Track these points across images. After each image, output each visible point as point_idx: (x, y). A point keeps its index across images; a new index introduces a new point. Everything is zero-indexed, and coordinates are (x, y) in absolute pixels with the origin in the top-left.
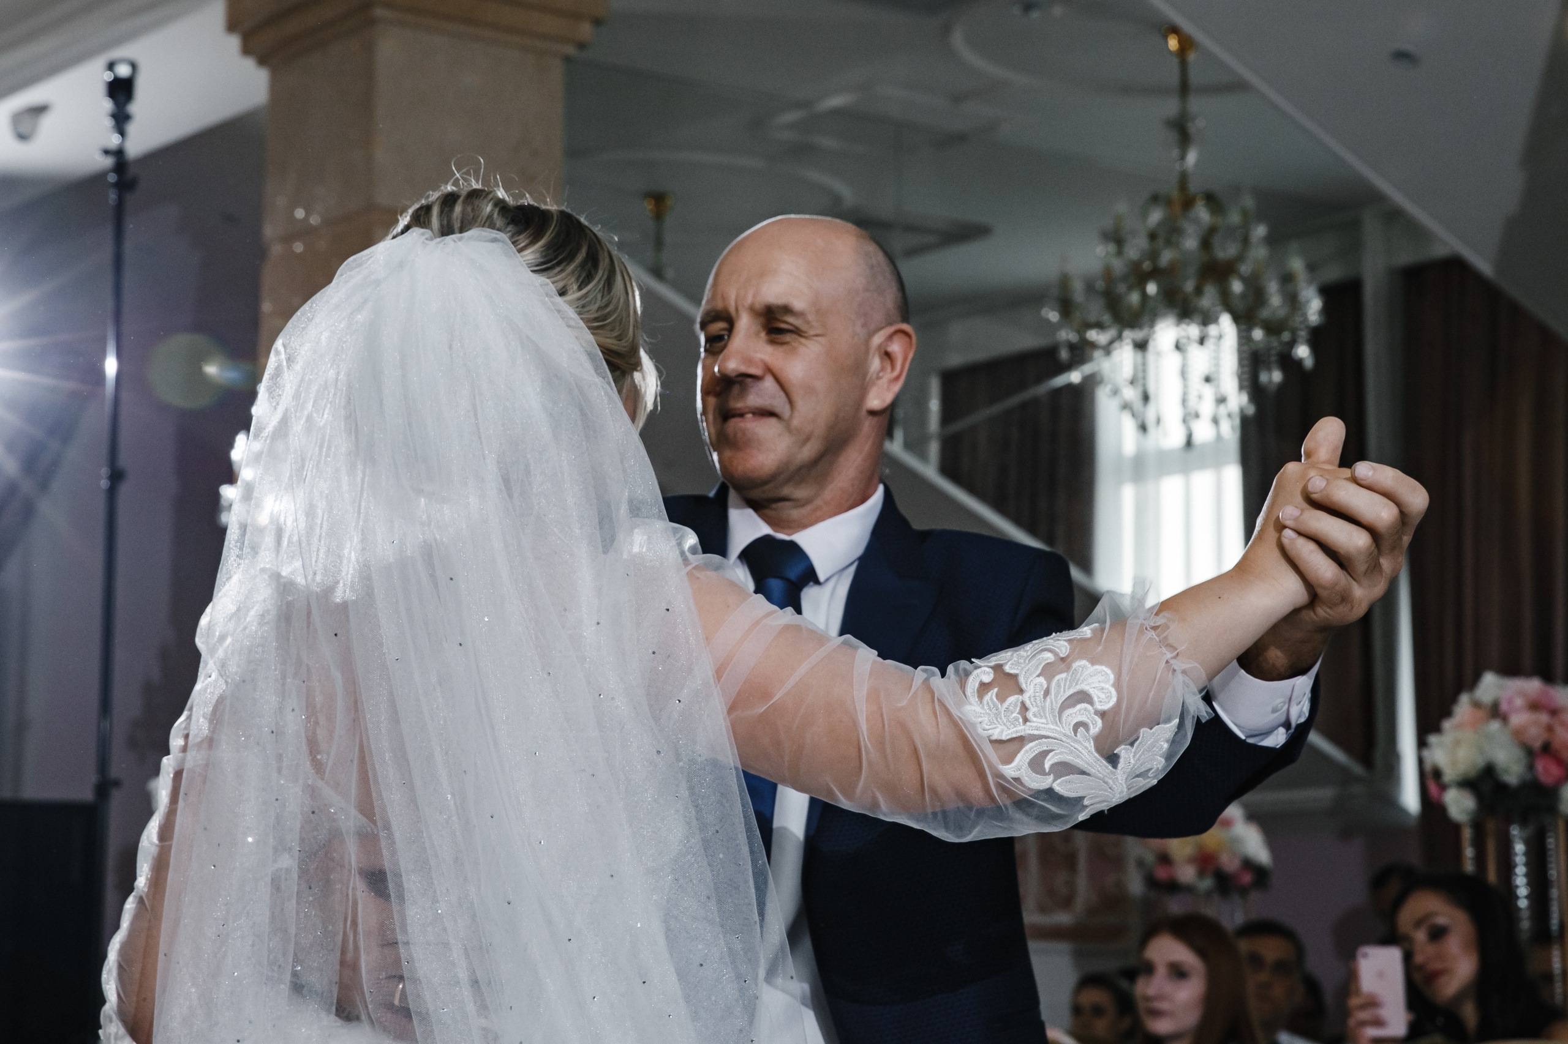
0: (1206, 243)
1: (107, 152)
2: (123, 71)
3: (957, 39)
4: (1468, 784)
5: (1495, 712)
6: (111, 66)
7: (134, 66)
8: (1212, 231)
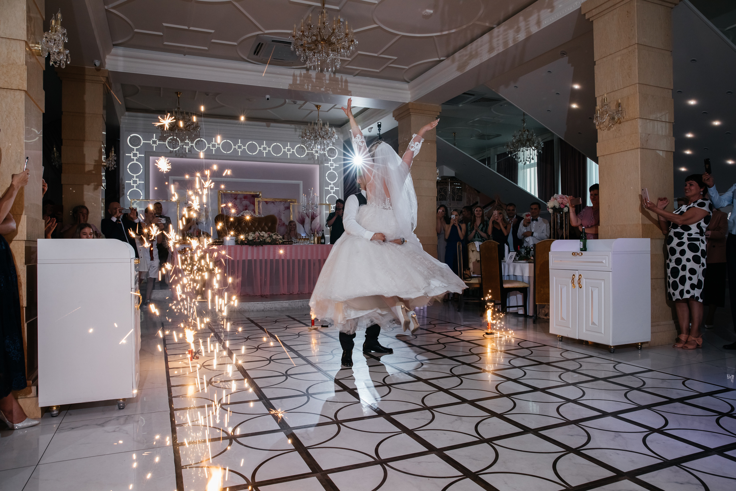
0: (527, 137)
1: (378, 134)
2: (379, 123)
3: (492, 110)
4: (552, 208)
5: (556, 199)
6: (378, 123)
7: (381, 123)
8: (528, 135)
